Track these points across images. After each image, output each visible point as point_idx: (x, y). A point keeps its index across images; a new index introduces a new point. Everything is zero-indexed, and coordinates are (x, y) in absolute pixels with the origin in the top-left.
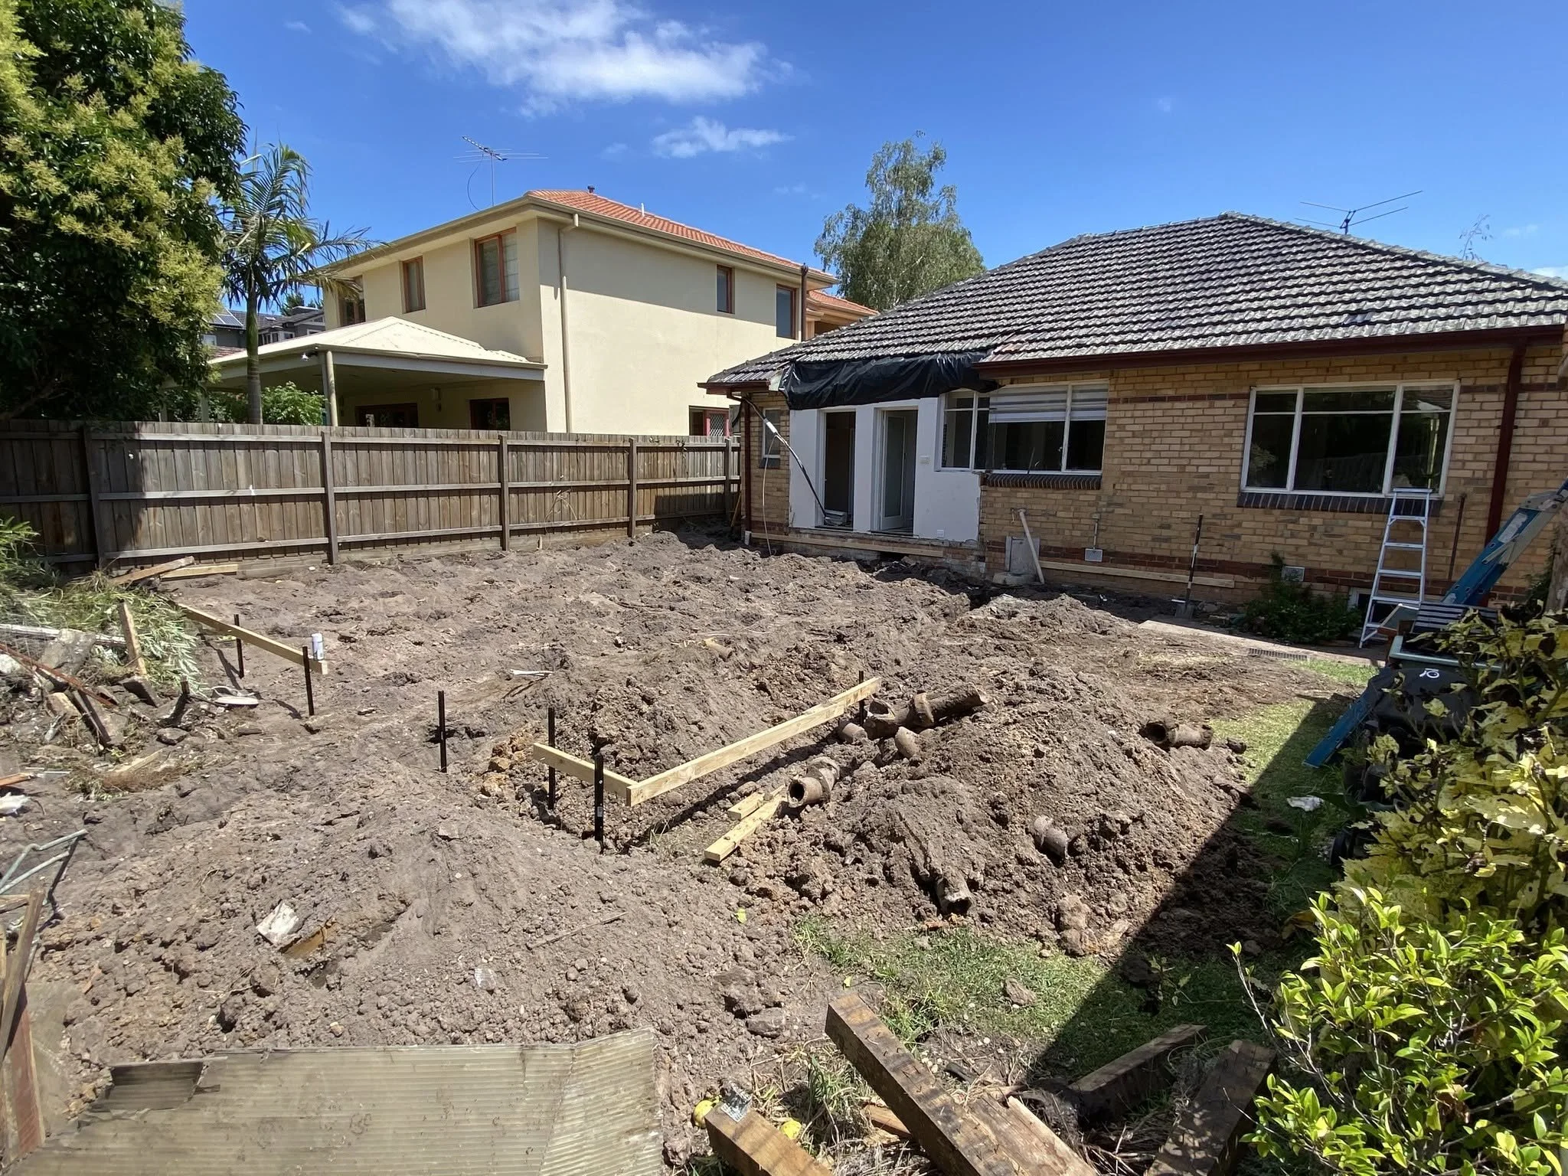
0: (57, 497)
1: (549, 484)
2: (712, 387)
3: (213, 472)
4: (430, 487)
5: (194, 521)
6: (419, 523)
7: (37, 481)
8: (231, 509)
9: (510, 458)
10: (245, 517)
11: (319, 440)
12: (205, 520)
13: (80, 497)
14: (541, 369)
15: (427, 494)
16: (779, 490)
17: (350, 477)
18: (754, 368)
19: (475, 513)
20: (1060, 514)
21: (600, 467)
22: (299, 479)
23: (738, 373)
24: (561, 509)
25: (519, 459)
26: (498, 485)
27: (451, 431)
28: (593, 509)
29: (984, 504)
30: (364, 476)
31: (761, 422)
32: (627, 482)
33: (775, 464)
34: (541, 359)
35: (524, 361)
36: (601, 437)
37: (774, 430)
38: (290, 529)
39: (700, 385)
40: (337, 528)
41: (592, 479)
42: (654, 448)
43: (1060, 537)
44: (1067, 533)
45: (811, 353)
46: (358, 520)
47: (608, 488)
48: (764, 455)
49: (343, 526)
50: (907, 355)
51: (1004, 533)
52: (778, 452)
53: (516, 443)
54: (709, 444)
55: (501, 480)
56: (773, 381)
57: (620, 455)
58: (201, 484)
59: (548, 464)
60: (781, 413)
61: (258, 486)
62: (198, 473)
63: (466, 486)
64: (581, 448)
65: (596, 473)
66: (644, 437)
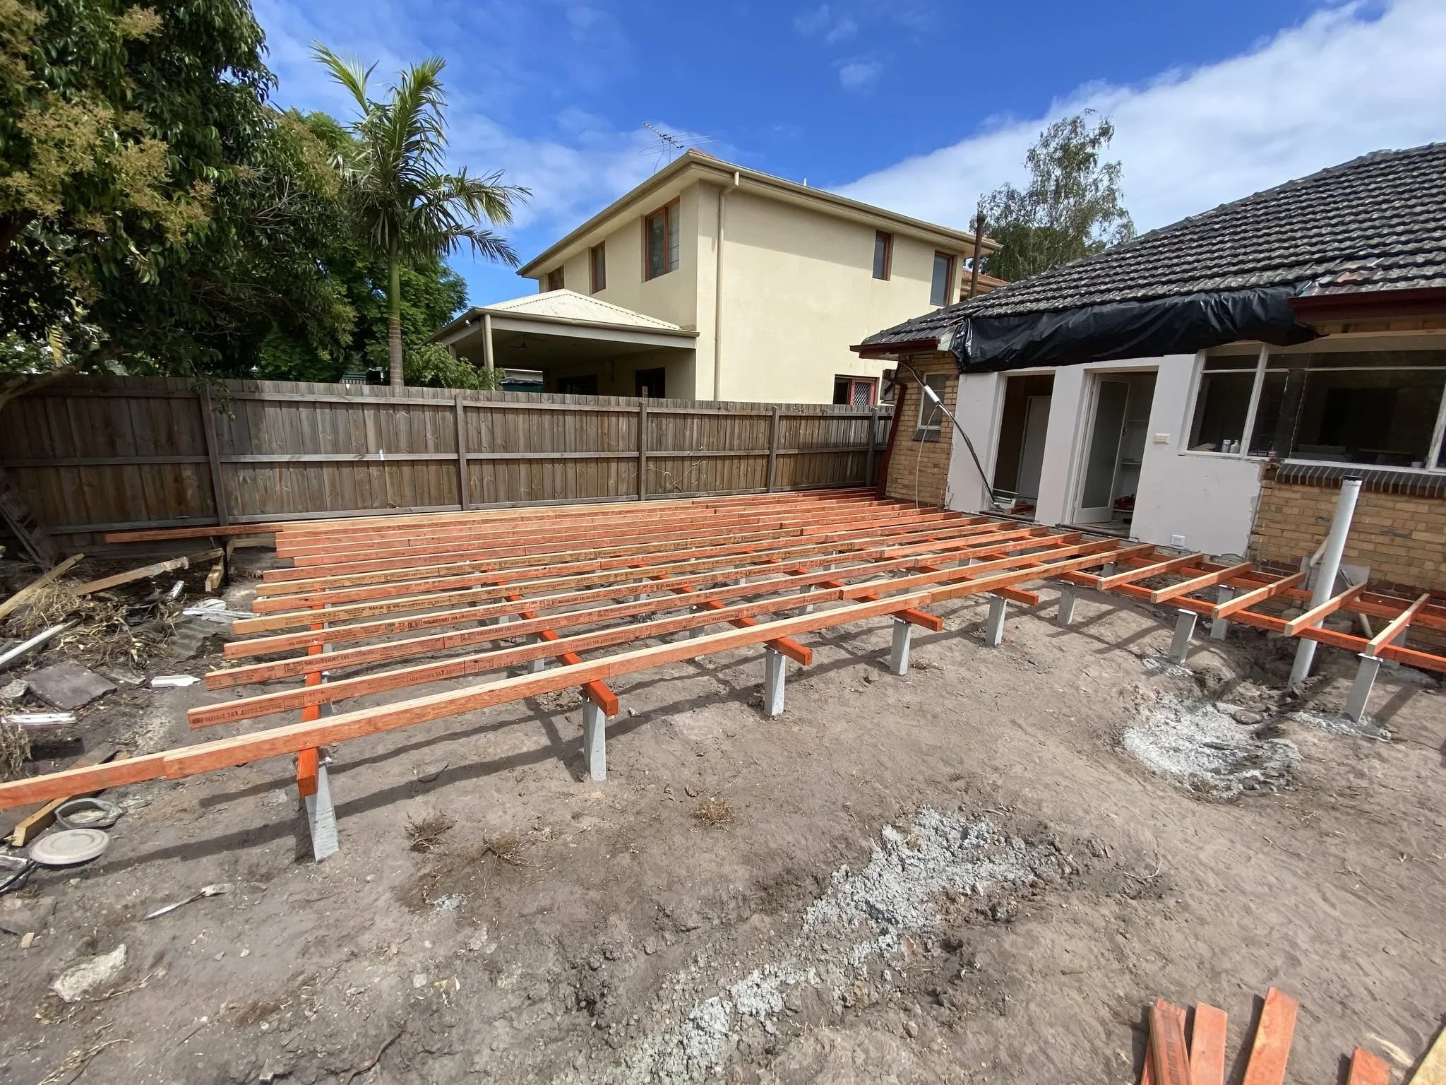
0: (176, 459)
1: (686, 453)
2: (868, 350)
3: (342, 435)
4: (567, 455)
5: (321, 484)
6: (554, 491)
7: (156, 442)
8: (361, 473)
9: (649, 427)
10: (375, 483)
11: (452, 403)
12: (333, 485)
13: (201, 459)
14: (693, 336)
15: (563, 461)
16: (935, 466)
17: (485, 444)
18: (918, 327)
19: (612, 482)
20: (1415, 535)
21: (740, 437)
22: (431, 443)
23: (898, 333)
24: (698, 479)
25: (659, 427)
26: (635, 454)
27: (590, 397)
28: (730, 479)
29: (1264, 509)
30: (499, 441)
31: (920, 389)
32: (767, 452)
33: (934, 438)
34: (694, 327)
35: (678, 328)
36: (744, 405)
37: (936, 399)
38: (422, 495)
39: (853, 348)
40: (471, 495)
41: (731, 449)
42: (797, 416)
43: (1414, 571)
44: (1429, 565)
45: (993, 306)
46: (492, 487)
47: (747, 457)
48: (919, 426)
49: (477, 493)
50: (1145, 299)
51: (1297, 553)
52: (939, 423)
53: (656, 410)
54: (854, 413)
55: (639, 449)
56: (943, 339)
57: (762, 422)
58: (329, 448)
59: (688, 433)
60: (947, 378)
61: (389, 451)
62: (325, 438)
63: (603, 455)
64: (722, 415)
65: (736, 442)
66: (788, 406)
